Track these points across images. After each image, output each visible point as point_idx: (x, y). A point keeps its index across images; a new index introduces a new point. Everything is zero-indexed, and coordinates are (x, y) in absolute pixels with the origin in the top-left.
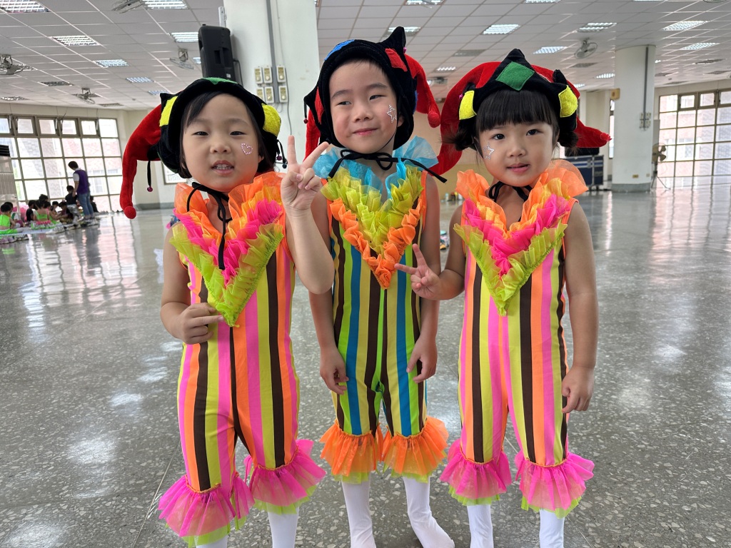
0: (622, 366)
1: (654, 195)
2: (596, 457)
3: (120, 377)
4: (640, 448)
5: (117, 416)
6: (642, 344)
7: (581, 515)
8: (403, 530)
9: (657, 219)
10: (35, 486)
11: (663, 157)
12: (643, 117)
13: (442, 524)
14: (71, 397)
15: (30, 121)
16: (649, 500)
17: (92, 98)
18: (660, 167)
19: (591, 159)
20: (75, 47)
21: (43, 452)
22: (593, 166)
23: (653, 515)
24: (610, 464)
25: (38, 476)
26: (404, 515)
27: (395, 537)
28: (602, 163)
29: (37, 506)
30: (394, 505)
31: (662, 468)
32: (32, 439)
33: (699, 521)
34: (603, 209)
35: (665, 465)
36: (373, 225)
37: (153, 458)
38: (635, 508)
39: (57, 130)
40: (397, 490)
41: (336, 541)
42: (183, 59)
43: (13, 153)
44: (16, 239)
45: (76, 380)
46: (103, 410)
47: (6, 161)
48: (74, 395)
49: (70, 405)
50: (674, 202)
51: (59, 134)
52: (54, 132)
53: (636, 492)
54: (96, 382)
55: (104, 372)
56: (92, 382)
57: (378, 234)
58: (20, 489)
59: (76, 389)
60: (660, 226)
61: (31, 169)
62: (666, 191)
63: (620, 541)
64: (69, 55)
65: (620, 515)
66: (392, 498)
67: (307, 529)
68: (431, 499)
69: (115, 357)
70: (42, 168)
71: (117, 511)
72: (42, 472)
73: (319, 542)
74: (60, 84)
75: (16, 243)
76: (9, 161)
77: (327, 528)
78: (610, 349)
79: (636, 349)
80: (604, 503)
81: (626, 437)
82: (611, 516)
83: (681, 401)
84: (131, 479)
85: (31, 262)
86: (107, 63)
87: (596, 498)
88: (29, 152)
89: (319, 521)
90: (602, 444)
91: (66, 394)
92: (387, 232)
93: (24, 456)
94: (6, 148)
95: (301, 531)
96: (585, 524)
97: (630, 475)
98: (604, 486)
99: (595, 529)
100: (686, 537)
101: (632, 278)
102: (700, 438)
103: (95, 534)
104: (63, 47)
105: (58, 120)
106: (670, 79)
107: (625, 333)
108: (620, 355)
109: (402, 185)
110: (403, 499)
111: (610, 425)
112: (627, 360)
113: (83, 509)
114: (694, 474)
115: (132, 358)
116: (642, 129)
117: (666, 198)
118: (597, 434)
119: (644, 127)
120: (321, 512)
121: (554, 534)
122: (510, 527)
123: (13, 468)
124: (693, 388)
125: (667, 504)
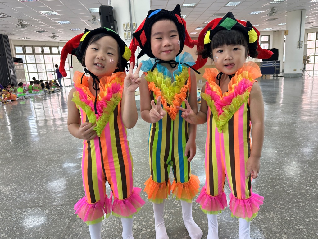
0: (283, 156)
1: (303, 79)
2: (267, 196)
3: (65, 156)
4: (288, 193)
5: (63, 172)
6: (292, 146)
7: (259, 221)
8: (180, 225)
9: (305, 90)
10: (29, 200)
11: (308, 61)
12: (299, 43)
13: (197, 223)
14: (45, 164)
15: (31, 48)
16: (290, 216)
17: (56, 38)
18: (307, 66)
19: (274, 62)
20: (49, 16)
21: (32, 186)
22: (275, 66)
23: (292, 223)
24: (274, 199)
25: (30, 196)
26: (181, 218)
27: (176, 227)
28: (280, 64)
29: (29, 208)
30: (176, 213)
31: (298, 202)
32: (28, 181)
33: (313, 226)
34: (280, 85)
35: (299, 200)
36: (168, 92)
37: (77, 190)
38: (284, 219)
39: (42, 52)
40: (178, 207)
41: (151, 228)
42: (94, 20)
43: (24, 62)
44: (25, 98)
45: (47, 157)
46: (57, 170)
47: (22, 65)
48: (46, 163)
49: (44, 167)
50: (313, 82)
51: (43, 53)
52: (41, 52)
53: (285, 212)
54: (55, 158)
55: (58, 154)
56: (53, 158)
57: (170, 97)
58: (23, 201)
59: (46, 161)
60: (306, 93)
61: (32, 68)
62: (309, 77)
63: (276, 233)
64: (46, 19)
65: (276, 222)
66: (176, 211)
67: (139, 222)
68: (192, 212)
69: (63, 148)
70: (36, 68)
71: (61, 212)
72: (32, 194)
73: (144, 228)
74: (43, 32)
75: (26, 99)
76: (23, 65)
77: (147, 222)
78: (278, 148)
79: (290, 149)
80: (269, 216)
81: (282, 188)
82: (273, 222)
83: (309, 172)
84: (67, 199)
85: (32, 107)
86: (62, 22)
87: (266, 214)
88: (31, 61)
89: (144, 219)
90: (271, 190)
91: (43, 163)
92: (174, 96)
93: (25, 188)
94: (21, 59)
95: (136, 223)
96: (260, 225)
97: (282, 205)
98: (270, 209)
99: (265, 228)
100: (306, 233)
101: (290, 116)
102: (316, 189)
103: (52, 221)
104: (44, 16)
105: (42, 47)
106: (313, 25)
107: (285, 141)
108: (282, 151)
109: (180, 75)
110: (180, 211)
111: (275, 182)
112: (285, 153)
113: (47, 210)
114: (312, 205)
115: (70, 148)
116: (299, 48)
117: (310, 80)
118: (269, 186)
119: (300, 47)
120: (145, 215)
121: (245, 229)
122: (226, 225)
123: (20, 192)
124: (314, 166)
125: (299, 218)
